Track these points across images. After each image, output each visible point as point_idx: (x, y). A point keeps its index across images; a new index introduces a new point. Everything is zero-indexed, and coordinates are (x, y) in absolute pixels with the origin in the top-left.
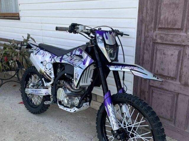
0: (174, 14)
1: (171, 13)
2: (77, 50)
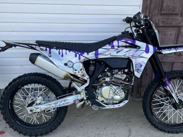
0: (174, 3)
1: (172, 1)
2: (120, 41)
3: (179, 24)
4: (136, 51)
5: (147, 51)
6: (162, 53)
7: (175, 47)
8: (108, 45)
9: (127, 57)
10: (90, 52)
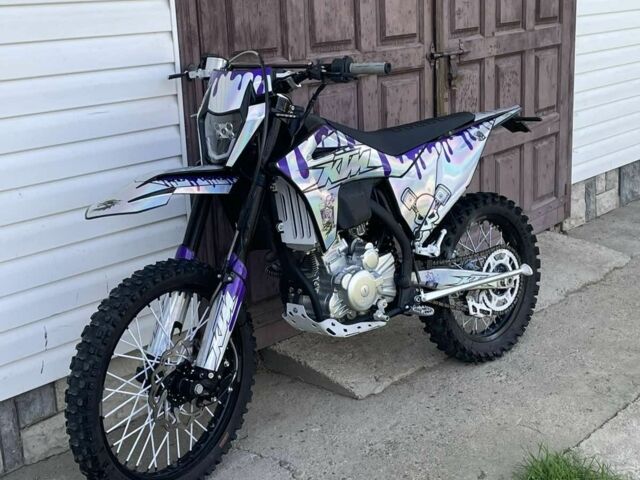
0: (260, 14)
1: (254, 10)
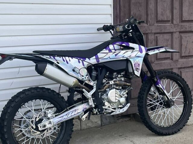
0: (139, 11)
1: (137, 9)
2: (115, 45)
3: (147, 31)
4: (132, 52)
5: (141, 51)
6: (149, 55)
7: (157, 48)
8: (104, 49)
9: (126, 58)
10: (91, 58)
